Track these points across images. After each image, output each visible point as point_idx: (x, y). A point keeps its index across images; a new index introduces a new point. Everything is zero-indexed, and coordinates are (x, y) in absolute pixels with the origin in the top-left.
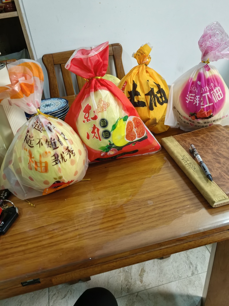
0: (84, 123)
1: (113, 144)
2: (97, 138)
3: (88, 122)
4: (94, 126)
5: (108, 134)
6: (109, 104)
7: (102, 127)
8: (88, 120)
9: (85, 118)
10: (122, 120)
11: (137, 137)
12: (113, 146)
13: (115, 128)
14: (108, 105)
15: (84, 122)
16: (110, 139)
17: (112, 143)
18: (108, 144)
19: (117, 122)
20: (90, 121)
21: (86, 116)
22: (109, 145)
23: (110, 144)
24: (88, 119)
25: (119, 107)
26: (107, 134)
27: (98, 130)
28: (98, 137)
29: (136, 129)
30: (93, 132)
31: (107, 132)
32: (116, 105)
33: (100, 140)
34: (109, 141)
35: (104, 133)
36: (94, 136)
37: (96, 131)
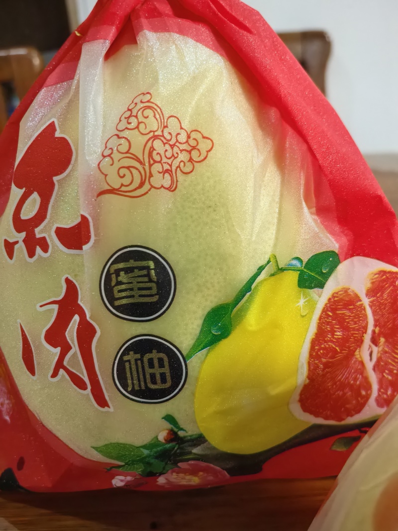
0: (10, 254)
1: (200, 440)
2: (78, 382)
3: (31, 254)
4: (72, 289)
5: (166, 370)
6: (204, 146)
8: (34, 244)
9: (19, 224)
10: (292, 278)
12: (196, 451)
13: (225, 333)
14: (195, 154)
15: (10, 247)
16: (174, 406)
17: (189, 430)
18: (162, 436)
19: (248, 288)
20: (45, 249)
21: (29, 211)
22: (168, 440)
23: (173, 436)
24: (39, 232)
25: (284, 183)
26: (157, 371)
27: (86, 332)
28: (86, 379)
29: (377, 352)
30: (55, 336)
31: (155, 355)
32: (264, 166)
33: (102, 402)
34: (169, 418)
35: (132, 356)
36: (60, 365)
37: (71, 333)
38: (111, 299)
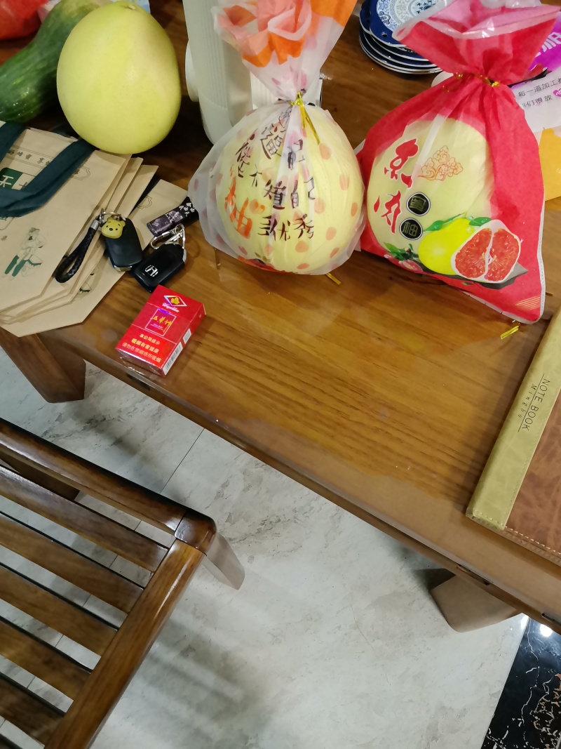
0: (385, 173)
1: (417, 256)
2: (389, 223)
3: (392, 177)
4: (399, 195)
5: (416, 231)
6: (459, 169)
7: (410, 208)
8: (393, 175)
9: (392, 166)
10: (469, 222)
11: (483, 276)
12: (414, 258)
13: (438, 229)
14: (455, 171)
15: (386, 171)
16: (414, 242)
17: (414, 251)
18: (406, 249)
19: (452, 219)
20: (396, 178)
21: (397, 164)
22: (407, 251)
23: (409, 251)
24: (396, 172)
25: (484, 187)
26: (413, 230)
27: (398, 211)
28: (392, 222)
29: (492, 259)
30: (389, 205)
31: (415, 226)
33: (393, 231)
34: (411, 245)
35: (408, 223)
36: (386, 215)
37: (394, 208)
38: (409, 205)
